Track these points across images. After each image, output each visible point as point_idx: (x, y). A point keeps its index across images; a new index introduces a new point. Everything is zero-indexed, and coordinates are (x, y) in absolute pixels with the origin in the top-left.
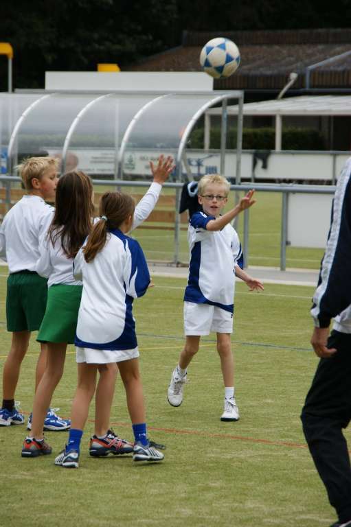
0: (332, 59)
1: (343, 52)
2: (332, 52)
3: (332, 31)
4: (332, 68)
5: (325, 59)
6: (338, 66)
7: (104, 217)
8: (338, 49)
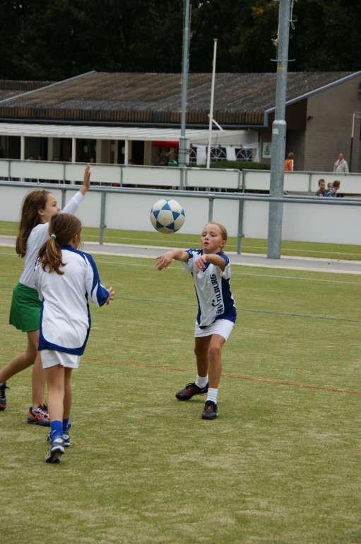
0: (7, 100)
1: (14, 95)
2: (7, 95)
3: (7, 81)
4: (7, 105)
5: (3, 99)
6: (11, 104)
7: (53, 235)
8: (11, 93)
